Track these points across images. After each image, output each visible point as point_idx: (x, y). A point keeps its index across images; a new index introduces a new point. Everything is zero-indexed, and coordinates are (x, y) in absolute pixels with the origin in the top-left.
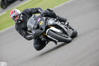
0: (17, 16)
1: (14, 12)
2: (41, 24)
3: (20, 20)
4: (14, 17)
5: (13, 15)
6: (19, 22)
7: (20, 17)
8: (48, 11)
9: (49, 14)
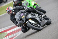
0: (10, 11)
1: (9, 8)
2: (23, 18)
3: (13, 14)
4: (8, 12)
5: (8, 11)
6: (12, 15)
7: (12, 12)
8: (30, 8)
9: (31, 10)
